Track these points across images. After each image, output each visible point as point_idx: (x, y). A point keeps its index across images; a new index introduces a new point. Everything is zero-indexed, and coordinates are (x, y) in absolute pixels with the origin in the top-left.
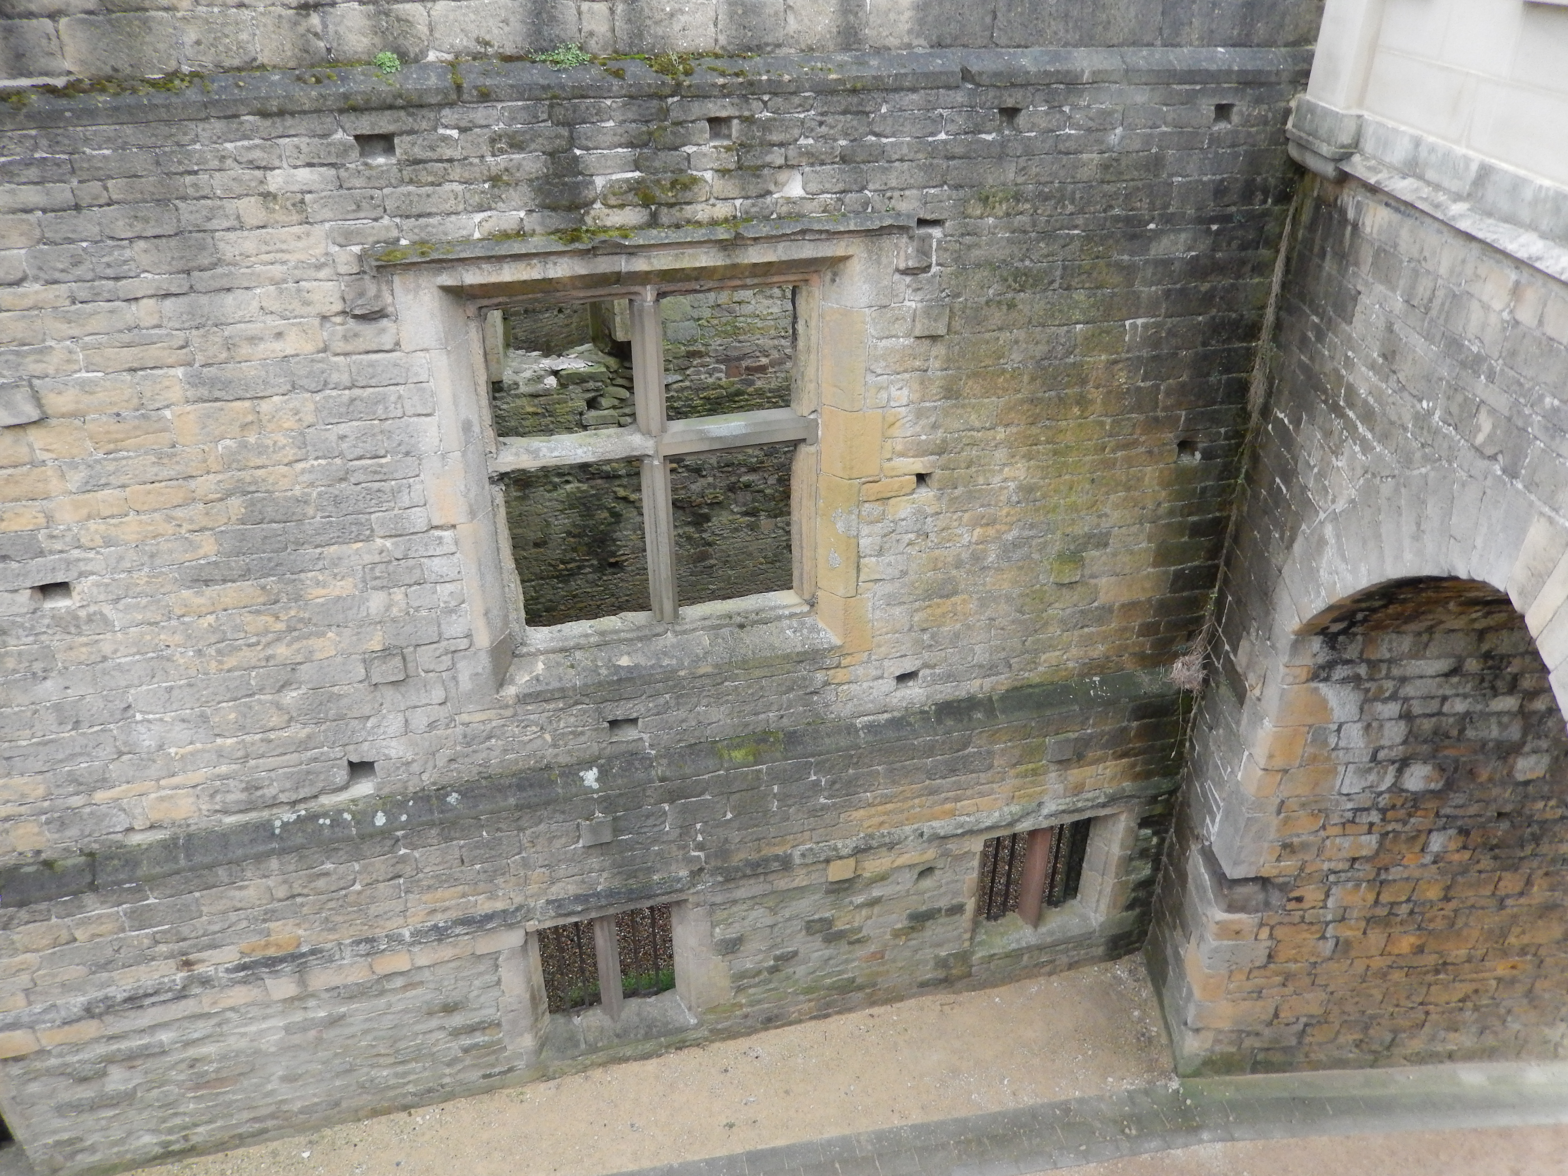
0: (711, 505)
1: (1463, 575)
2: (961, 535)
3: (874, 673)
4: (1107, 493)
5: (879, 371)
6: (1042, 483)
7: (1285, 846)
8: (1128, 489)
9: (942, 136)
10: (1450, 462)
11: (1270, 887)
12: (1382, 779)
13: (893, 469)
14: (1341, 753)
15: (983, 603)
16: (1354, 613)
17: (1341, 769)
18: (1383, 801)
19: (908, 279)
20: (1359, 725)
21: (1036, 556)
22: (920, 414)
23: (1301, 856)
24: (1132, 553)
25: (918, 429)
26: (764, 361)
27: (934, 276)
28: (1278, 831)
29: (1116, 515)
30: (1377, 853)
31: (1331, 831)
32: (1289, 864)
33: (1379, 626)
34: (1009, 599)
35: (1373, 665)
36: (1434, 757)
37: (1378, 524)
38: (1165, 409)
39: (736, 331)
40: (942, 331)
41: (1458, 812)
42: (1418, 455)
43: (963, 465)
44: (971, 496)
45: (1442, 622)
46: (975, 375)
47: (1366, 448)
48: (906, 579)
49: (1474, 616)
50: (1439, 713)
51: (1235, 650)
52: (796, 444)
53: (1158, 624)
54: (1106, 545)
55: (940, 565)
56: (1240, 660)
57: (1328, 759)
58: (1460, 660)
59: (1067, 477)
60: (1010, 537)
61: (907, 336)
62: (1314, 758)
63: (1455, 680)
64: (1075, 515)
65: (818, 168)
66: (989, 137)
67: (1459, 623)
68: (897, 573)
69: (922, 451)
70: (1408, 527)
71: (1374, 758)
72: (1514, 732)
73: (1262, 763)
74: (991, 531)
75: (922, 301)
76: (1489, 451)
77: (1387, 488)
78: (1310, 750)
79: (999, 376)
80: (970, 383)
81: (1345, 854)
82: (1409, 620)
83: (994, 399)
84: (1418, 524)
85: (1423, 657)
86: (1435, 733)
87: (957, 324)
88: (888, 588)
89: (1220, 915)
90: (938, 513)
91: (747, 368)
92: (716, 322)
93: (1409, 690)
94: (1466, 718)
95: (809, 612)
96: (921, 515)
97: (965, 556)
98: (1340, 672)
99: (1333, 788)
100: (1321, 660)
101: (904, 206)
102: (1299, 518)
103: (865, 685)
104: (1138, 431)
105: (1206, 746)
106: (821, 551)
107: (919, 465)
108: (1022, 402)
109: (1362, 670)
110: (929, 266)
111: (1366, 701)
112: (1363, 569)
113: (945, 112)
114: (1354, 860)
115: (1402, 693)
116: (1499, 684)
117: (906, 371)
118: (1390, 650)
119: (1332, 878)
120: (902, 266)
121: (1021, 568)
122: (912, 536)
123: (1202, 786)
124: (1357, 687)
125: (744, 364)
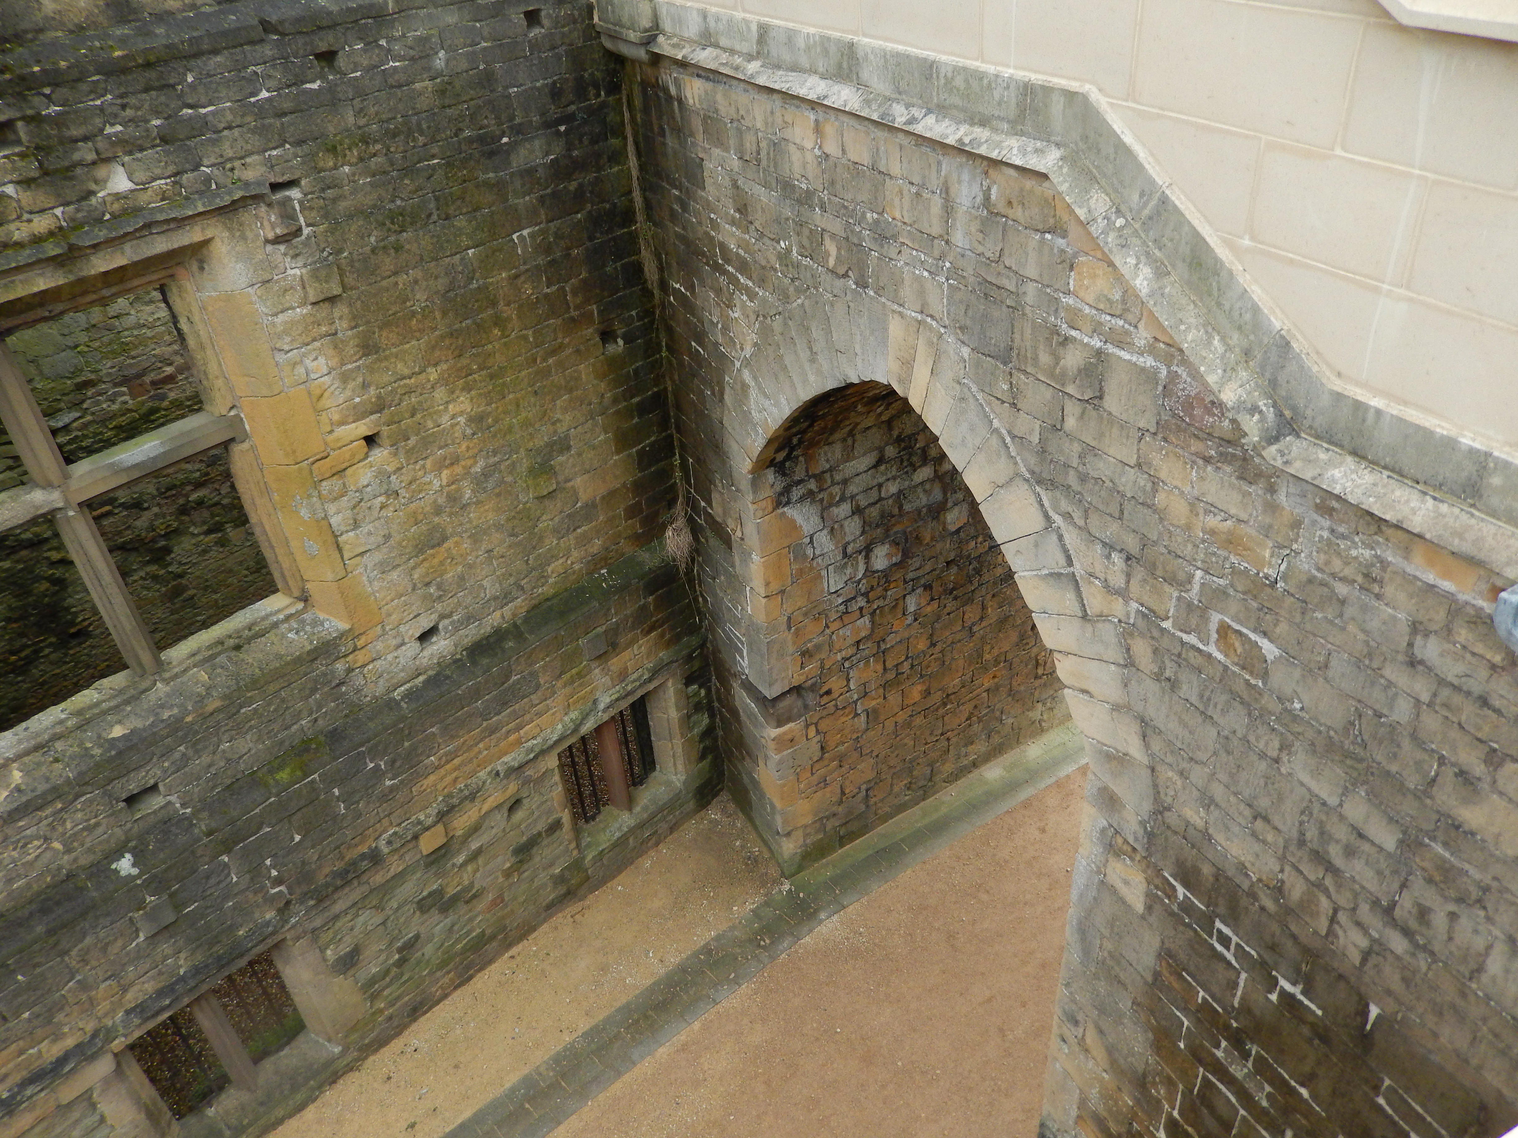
0: (166, 536)
1: (856, 381)
2: (430, 482)
3: (395, 642)
4: (553, 400)
5: (286, 348)
6: (489, 409)
7: (803, 654)
8: (570, 391)
9: (264, 94)
10: (816, 288)
11: (804, 693)
12: (857, 570)
13: (338, 440)
14: (820, 560)
15: (475, 539)
16: (789, 439)
17: (824, 573)
18: (863, 588)
19: (282, 248)
20: (825, 532)
21: (509, 479)
22: (345, 378)
23: (818, 657)
24: (594, 448)
25: (348, 393)
26: (169, 370)
27: (308, 238)
28: (794, 643)
29: (568, 418)
30: (873, 629)
31: (834, 626)
32: (812, 667)
33: (814, 444)
34: (499, 527)
35: (818, 477)
36: (888, 536)
37: (781, 357)
38: (577, 308)
39: (125, 348)
40: (337, 290)
41: (920, 573)
42: (791, 289)
43: (407, 415)
44: (426, 442)
45: (857, 424)
46: (386, 325)
47: (752, 296)
48: (392, 542)
49: (879, 410)
50: (881, 499)
51: (709, 502)
52: (226, 445)
53: (639, 503)
54: (569, 448)
55: (420, 517)
56: (717, 511)
57: (811, 568)
58: (881, 450)
59: (511, 396)
60: (478, 469)
61: (303, 304)
62: (801, 571)
63: (882, 468)
64: (531, 430)
65: (139, 155)
66: (315, 86)
67: (870, 421)
68: (380, 540)
69: (360, 415)
70: (804, 355)
71: (845, 555)
72: (937, 495)
73: (762, 591)
74: (458, 469)
75: (305, 266)
76: (841, 271)
77: (777, 325)
78: (795, 567)
79: (410, 319)
80: (384, 334)
81: (850, 641)
82: (833, 431)
83: (414, 342)
84: (811, 349)
85: (854, 458)
86: (882, 516)
87: (350, 280)
88: (377, 556)
89: (774, 732)
90: (399, 469)
91: (153, 383)
92: (97, 344)
93: (852, 489)
94: (900, 496)
95: (305, 607)
96: (383, 476)
97: (441, 501)
98: (796, 493)
99: (822, 591)
100: (778, 488)
101: (250, 175)
102: (720, 373)
103: (390, 657)
104: (560, 335)
105: (715, 595)
106: (294, 544)
107: (363, 428)
108: (442, 337)
109: (812, 485)
110: (300, 229)
111: (823, 510)
112: (783, 401)
113: (259, 69)
114: (858, 642)
115: (848, 494)
116: (914, 459)
117: (314, 340)
118: (828, 461)
119: (847, 665)
120: (271, 235)
121: (498, 495)
122: (382, 499)
123: (724, 631)
124: (813, 501)
125: (147, 379)
